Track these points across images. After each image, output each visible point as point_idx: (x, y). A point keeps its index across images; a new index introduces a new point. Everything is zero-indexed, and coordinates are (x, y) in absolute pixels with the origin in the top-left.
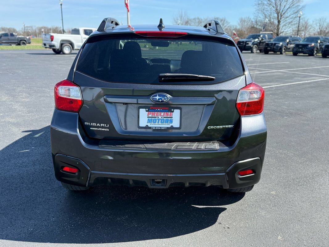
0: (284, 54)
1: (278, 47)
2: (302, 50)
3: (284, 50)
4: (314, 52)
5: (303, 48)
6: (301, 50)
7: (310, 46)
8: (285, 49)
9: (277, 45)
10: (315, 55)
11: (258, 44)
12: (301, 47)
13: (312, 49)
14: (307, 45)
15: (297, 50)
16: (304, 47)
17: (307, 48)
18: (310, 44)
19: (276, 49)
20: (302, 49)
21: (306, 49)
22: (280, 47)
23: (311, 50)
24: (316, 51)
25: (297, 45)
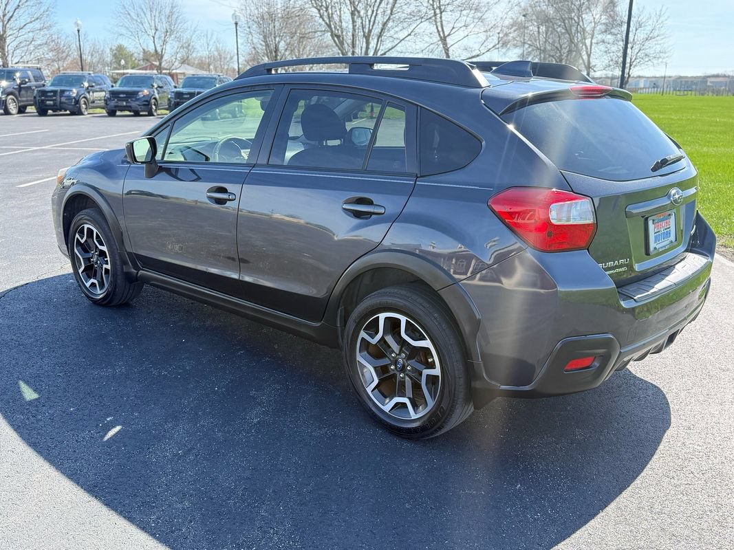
0: (86, 113)
1: (69, 98)
2: (128, 104)
3: (84, 106)
4: (151, 108)
5: (129, 100)
6: (125, 103)
7: (141, 95)
8: (85, 104)
9: (67, 93)
10: (155, 114)
11: (17, 93)
12: (124, 97)
13: (147, 101)
14: (136, 93)
15: (116, 104)
16: (130, 98)
17: (137, 100)
18: (141, 91)
19: (65, 103)
20: (127, 101)
21: (135, 101)
22: (74, 98)
23: (146, 103)
24: (155, 105)
25: (115, 94)
